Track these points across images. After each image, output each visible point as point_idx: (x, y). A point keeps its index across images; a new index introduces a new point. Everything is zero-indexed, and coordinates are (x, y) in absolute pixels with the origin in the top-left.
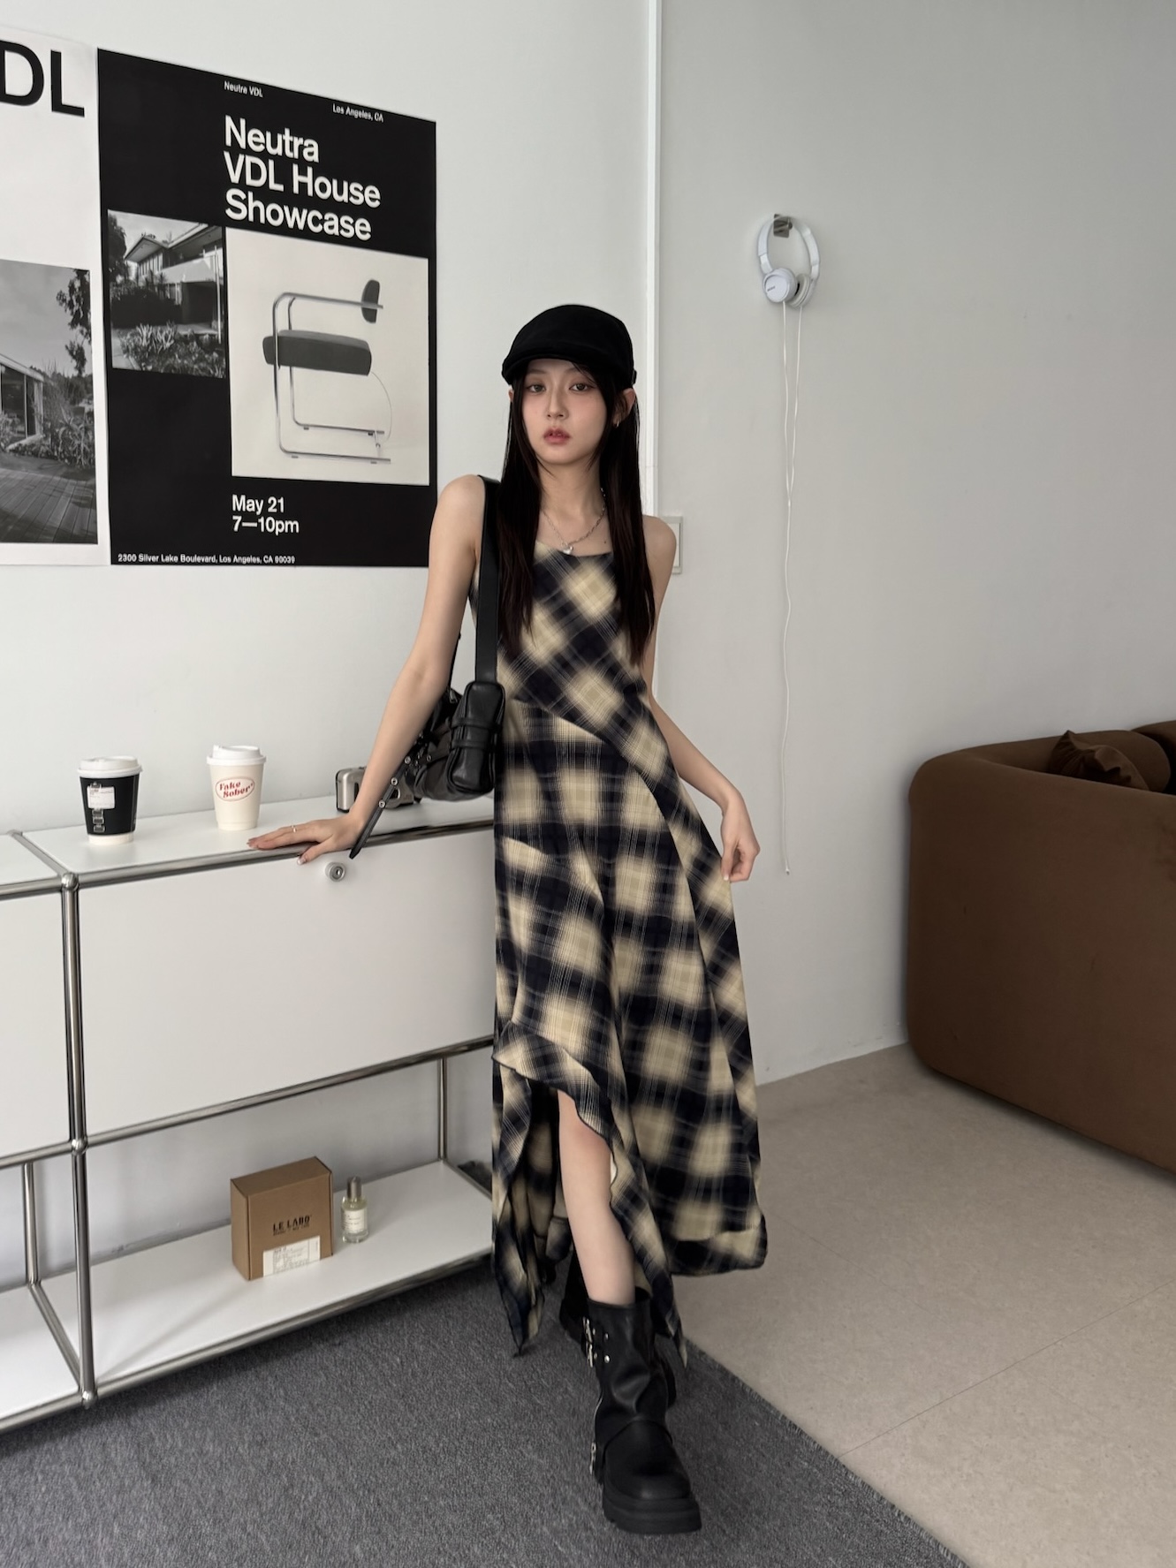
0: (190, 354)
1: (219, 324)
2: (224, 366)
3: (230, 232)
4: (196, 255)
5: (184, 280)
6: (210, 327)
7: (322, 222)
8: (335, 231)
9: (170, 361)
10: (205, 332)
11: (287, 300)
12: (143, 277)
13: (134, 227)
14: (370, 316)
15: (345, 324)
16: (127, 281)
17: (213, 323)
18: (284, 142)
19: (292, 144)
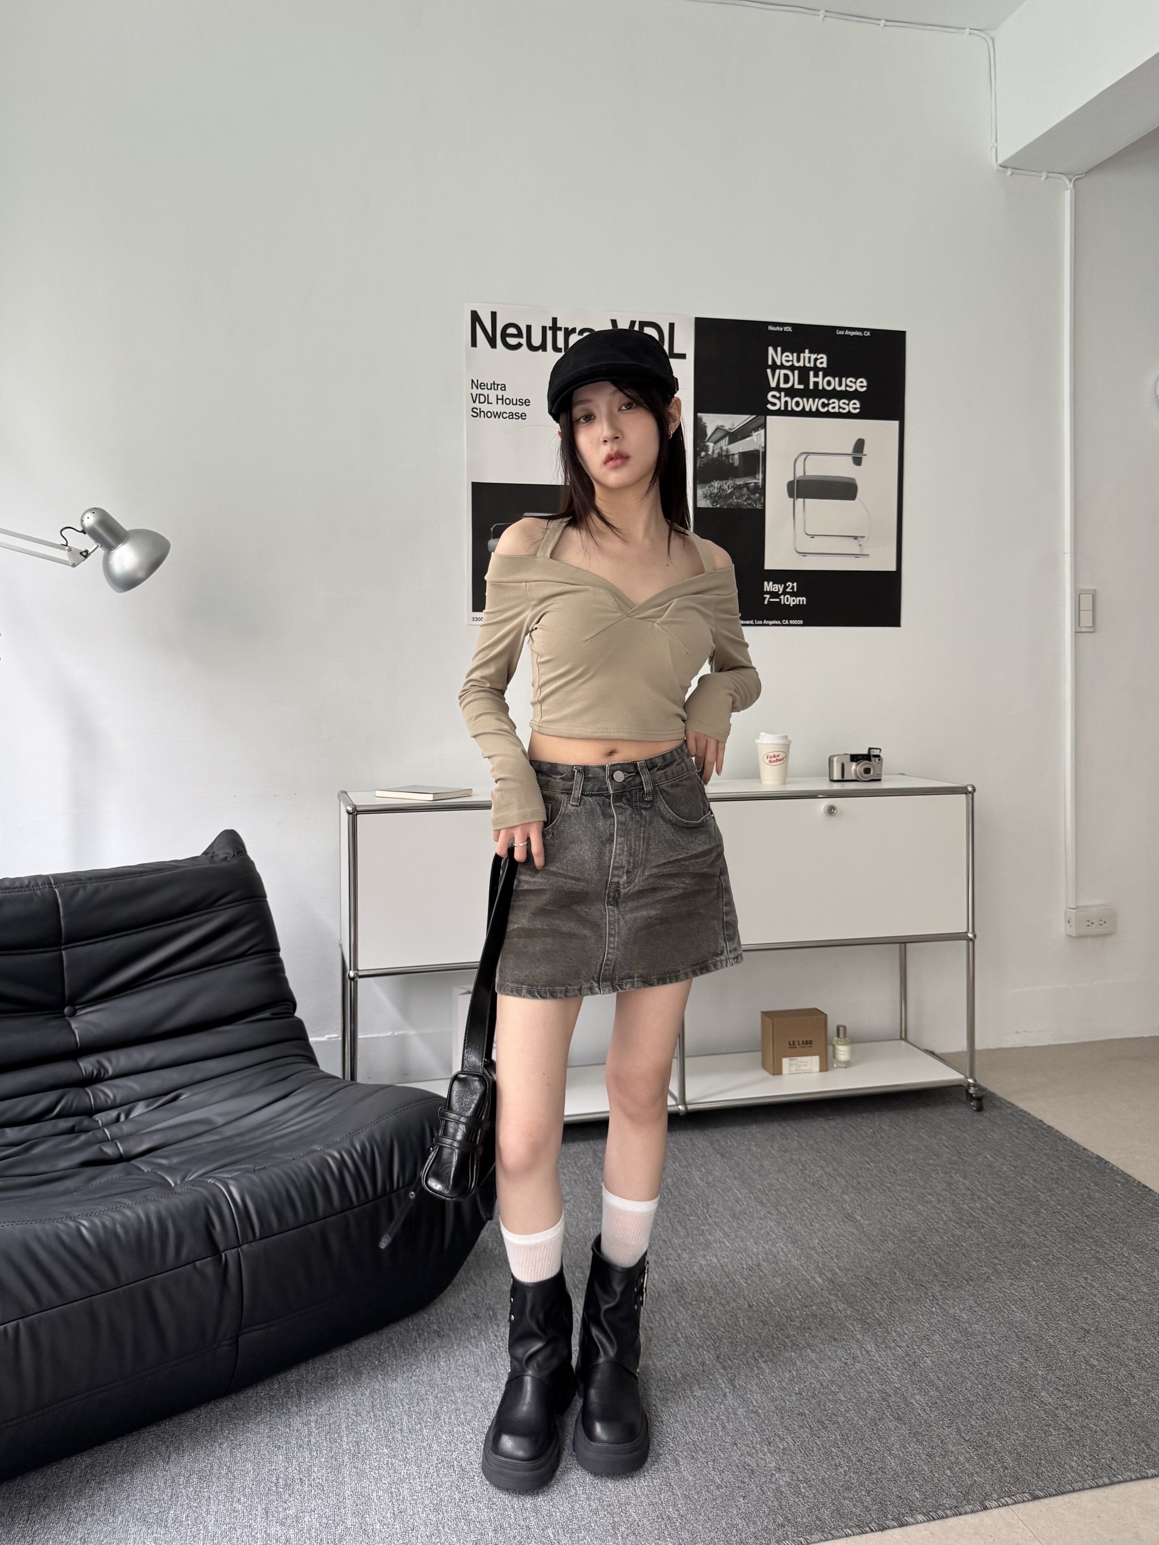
0: (743, 495)
1: (761, 476)
2: (762, 501)
3: (769, 418)
4: (749, 436)
5: (741, 451)
6: (755, 478)
7: (828, 404)
8: (836, 410)
9: (730, 501)
10: (751, 481)
11: (804, 456)
12: (716, 452)
13: (712, 421)
14: (858, 461)
15: (841, 469)
16: (707, 455)
17: (757, 476)
18: (804, 357)
19: (809, 358)
